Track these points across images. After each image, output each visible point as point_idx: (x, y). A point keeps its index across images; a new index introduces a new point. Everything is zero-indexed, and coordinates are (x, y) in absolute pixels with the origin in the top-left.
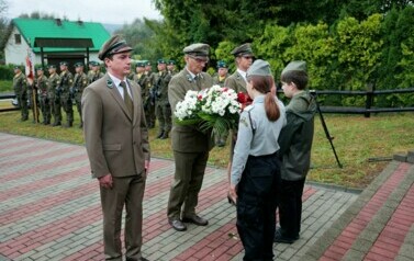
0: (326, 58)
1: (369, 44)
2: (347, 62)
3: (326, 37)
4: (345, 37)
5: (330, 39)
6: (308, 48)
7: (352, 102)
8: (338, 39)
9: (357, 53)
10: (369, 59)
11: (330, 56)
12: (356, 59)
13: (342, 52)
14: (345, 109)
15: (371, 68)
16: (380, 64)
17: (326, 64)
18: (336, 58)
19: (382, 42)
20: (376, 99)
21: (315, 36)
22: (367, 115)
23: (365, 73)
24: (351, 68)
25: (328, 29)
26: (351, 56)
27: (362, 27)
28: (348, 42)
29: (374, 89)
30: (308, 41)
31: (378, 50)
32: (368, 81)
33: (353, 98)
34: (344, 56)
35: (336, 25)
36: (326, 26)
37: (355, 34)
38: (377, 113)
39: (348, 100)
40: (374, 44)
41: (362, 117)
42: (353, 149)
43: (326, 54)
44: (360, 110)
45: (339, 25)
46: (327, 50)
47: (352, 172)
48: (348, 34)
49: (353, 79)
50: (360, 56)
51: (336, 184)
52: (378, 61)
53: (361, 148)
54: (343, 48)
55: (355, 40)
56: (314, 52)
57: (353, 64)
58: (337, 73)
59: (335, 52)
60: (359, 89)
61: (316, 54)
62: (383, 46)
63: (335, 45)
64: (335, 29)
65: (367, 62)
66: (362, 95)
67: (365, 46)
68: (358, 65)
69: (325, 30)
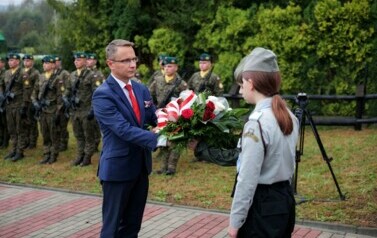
0: (300, 51)
1: (356, 33)
2: (328, 57)
3: (299, 23)
4: (325, 24)
5: (305, 26)
6: (275, 38)
7: (336, 110)
8: (316, 26)
9: (341, 45)
10: (357, 52)
11: (305, 49)
12: (340, 53)
13: (321, 43)
14: (328, 119)
15: (360, 63)
16: (370, 59)
17: (301, 59)
18: (314, 51)
19: (372, 30)
20: (367, 106)
21: (285, 22)
22: (358, 127)
23: (351, 71)
24: (333, 65)
25: (301, 13)
26: (334, 48)
27: (347, 11)
28: (329, 29)
29: (365, 92)
30: (275, 28)
31: (368, 42)
32: (356, 82)
33: (337, 105)
34: (324, 48)
35: (312, 7)
36: (298, 8)
37: (337, 19)
38: (369, 124)
39: (331, 107)
40: (363, 32)
41: (351, 129)
42: (352, 173)
43: (301, 46)
44: (348, 120)
45: (317, 7)
46: (301, 41)
47: (361, 206)
48: (328, 20)
49: (336, 78)
50: (345, 48)
51: (342, 223)
52: (368, 55)
53: (363, 171)
54: (322, 38)
55: (338, 27)
56: (284, 43)
57: (337, 59)
58: (316, 71)
59: (312, 43)
60: (345, 92)
61: (287, 46)
62: (374, 36)
63: (312, 34)
64: (311, 13)
65: (354, 56)
66: (350, 100)
67: (351, 35)
68: (343, 60)
69: (297, 13)
